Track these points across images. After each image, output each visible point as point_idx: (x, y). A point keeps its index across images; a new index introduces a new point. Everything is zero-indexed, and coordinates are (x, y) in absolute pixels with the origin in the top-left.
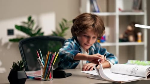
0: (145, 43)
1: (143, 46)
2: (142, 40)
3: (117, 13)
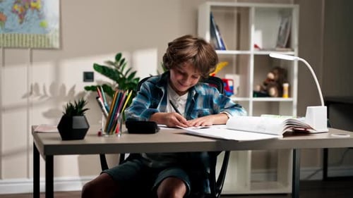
1: (291, 103)
3: (252, 52)
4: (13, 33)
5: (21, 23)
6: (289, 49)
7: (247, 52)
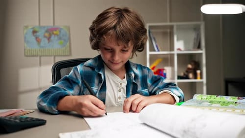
0: (204, 80)
1: (202, 82)
2: (201, 77)
3: (176, 52)
7: (172, 52)
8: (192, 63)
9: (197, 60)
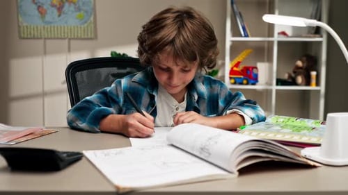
0: (322, 88)
1: (319, 92)
2: (318, 84)
3: (276, 38)
4: (52, 25)
5: (59, 16)
6: (317, 35)
7: (270, 39)
8: (304, 59)
9: (313, 54)
